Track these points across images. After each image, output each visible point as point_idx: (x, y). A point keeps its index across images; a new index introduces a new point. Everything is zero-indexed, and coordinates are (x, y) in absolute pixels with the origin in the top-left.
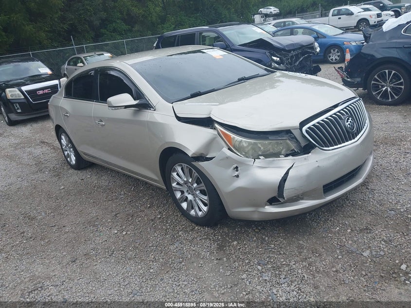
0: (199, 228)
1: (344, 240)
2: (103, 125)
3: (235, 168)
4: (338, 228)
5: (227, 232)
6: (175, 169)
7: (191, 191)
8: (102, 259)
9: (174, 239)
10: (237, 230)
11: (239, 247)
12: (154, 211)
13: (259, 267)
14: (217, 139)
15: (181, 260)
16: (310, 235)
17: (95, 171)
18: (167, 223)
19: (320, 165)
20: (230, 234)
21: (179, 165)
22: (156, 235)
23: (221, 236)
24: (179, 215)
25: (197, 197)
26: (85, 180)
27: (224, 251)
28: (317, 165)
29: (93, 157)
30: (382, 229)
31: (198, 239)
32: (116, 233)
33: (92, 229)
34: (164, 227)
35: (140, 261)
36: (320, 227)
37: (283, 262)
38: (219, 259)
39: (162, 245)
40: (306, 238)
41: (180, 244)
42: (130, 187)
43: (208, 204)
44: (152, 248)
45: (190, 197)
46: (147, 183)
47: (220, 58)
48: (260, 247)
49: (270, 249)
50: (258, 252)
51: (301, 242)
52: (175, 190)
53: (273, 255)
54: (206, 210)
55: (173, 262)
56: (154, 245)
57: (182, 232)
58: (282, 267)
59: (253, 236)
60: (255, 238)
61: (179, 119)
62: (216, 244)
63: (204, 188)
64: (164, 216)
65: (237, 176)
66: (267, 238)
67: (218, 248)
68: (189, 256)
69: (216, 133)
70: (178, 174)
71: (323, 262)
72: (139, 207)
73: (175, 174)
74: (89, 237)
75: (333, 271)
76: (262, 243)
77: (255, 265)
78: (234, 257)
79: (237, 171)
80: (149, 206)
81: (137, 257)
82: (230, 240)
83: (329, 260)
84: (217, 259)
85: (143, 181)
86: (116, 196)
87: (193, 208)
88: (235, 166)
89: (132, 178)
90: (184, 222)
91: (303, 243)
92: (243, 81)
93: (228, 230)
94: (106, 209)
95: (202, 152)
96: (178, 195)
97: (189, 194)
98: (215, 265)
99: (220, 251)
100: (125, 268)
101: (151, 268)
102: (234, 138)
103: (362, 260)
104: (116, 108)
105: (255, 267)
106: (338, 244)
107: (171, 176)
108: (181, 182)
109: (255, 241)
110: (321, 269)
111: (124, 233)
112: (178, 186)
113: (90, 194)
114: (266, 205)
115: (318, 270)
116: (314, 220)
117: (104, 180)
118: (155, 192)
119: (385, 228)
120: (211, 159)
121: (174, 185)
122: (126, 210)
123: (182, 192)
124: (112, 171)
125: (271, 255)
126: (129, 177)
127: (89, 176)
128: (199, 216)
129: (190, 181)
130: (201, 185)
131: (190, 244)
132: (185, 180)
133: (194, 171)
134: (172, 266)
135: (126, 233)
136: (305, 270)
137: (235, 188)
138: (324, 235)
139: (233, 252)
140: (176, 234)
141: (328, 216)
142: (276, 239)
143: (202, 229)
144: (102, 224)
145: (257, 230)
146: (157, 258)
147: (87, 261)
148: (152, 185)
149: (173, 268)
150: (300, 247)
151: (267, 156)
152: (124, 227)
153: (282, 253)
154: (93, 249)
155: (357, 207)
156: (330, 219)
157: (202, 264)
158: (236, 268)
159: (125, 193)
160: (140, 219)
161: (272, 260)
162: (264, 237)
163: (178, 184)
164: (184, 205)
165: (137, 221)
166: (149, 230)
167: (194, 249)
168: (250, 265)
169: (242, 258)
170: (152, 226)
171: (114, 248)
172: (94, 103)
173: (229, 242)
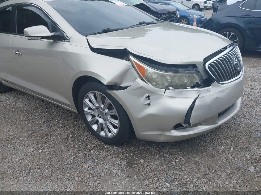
0: (108, 147)
1: (231, 157)
2: (20, 55)
3: (147, 97)
4: (223, 147)
5: (133, 150)
6: (87, 96)
7: (102, 115)
8: (19, 178)
9: (87, 157)
10: (141, 148)
11: (146, 165)
12: (66, 130)
13: (167, 184)
14: (130, 70)
15: (96, 178)
16: (202, 152)
17: (13, 94)
18: (79, 142)
19: (218, 96)
20: (136, 152)
21: (92, 93)
22: (70, 153)
23: (129, 154)
24: (89, 135)
25: (108, 121)
26: (4, 102)
27: (133, 168)
28: (216, 96)
29: (12, 83)
30: (257, 148)
31: (109, 158)
32: (33, 151)
33: (9, 147)
34: (76, 146)
35: (56, 180)
36: (208, 146)
37: (187, 178)
38: (130, 177)
39: (76, 163)
40: (200, 155)
41: (93, 163)
42: (44, 109)
43: (119, 128)
44: (67, 166)
45: (101, 120)
46: (58, 106)
47: (122, 7)
48: (164, 164)
49: (173, 167)
50: (164, 170)
51: (197, 159)
52: (87, 114)
53: (177, 172)
54: (115, 132)
55: (88, 180)
56: (69, 163)
57: (93, 150)
58: (187, 183)
59: (156, 154)
60: (158, 156)
61: (94, 50)
62: (125, 162)
63: (116, 114)
64: (75, 136)
65: (149, 104)
66: (168, 156)
67: (128, 166)
68: (103, 174)
69: (130, 64)
70: (90, 101)
71: (221, 179)
72: (53, 127)
73: (87, 100)
74: (6, 155)
75: (231, 187)
76: (165, 160)
77: (163, 182)
78: (143, 175)
79: (149, 99)
80: (61, 126)
81: (53, 175)
82: (137, 158)
83: (224, 176)
84: (128, 176)
85: (55, 105)
86: (31, 116)
87: (103, 129)
88: (147, 95)
89: (45, 101)
90: (94, 141)
91: (199, 160)
92: (144, 25)
93: (133, 148)
94: (23, 128)
95: (116, 81)
96: (89, 119)
97: (100, 117)
98: (127, 182)
99: (130, 168)
100: (42, 187)
101: (67, 187)
102: (147, 70)
103: (251, 176)
104: (33, 38)
105: (163, 184)
106: (227, 161)
107: (84, 102)
108: (93, 107)
109: (158, 159)
110: (221, 185)
111: (40, 151)
112: (89, 111)
113: (8, 114)
114: (172, 130)
115: (218, 186)
116: (201, 139)
117: (22, 103)
118: (66, 114)
119: (258, 146)
120: (125, 88)
121: (86, 109)
122: (41, 129)
123: (93, 116)
124: (28, 95)
125: (175, 172)
126: (43, 100)
127: (8, 99)
128: (109, 137)
129: (102, 106)
130: (112, 111)
131: (102, 163)
132: (98, 105)
133: (107, 98)
134: (87, 184)
135: (42, 151)
136: (208, 187)
137: (146, 115)
138: (213, 153)
139: (141, 170)
140: (87, 152)
141: (212, 137)
142: (175, 156)
143: (111, 148)
144: (19, 143)
145: (157, 149)
146: (73, 176)
147: (3, 180)
148: (62, 108)
149: (89, 186)
150: (197, 164)
151: (176, 87)
152: (40, 145)
153: (184, 169)
154: (10, 168)
155: (232, 129)
156: (214, 139)
157: (115, 182)
158: (147, 185)
159: (39, 115)
160: (54, 138)
161: (177, 177)
162: (165, 154)
163: (90, 108)
164: (95, 127)
165: (51, 139)
166: (63, 148)
167: (106, 167)
168: (159, 183)
169: (151, 175)
170: (66, 144)
171: (30, 166)
172: (12, 35)
173: (136, 160)
